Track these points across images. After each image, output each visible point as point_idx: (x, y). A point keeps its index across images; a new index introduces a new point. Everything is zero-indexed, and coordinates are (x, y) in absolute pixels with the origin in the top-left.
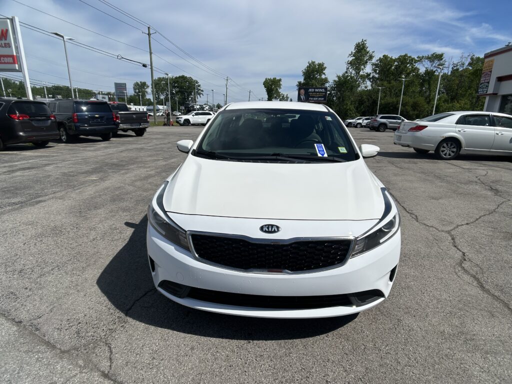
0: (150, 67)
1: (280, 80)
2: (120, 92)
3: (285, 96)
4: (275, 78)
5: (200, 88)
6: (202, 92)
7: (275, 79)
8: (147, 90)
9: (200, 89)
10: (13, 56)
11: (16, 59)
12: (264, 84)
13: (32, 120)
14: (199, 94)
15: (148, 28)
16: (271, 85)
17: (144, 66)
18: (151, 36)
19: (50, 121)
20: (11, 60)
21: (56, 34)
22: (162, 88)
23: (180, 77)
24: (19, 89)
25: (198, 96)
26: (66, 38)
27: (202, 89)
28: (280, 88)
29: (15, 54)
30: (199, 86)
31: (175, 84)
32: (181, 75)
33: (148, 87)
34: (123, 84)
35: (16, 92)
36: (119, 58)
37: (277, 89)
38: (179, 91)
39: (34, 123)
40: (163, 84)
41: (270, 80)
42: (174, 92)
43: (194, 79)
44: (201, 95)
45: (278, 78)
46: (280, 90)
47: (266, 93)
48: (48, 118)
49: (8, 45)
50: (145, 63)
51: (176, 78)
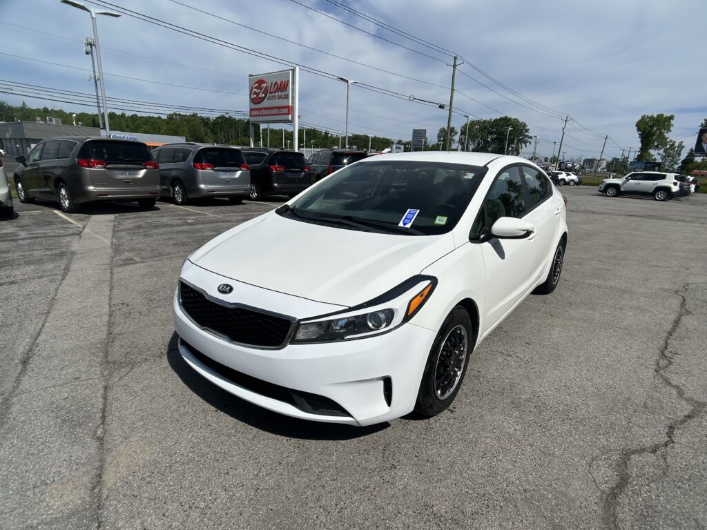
0: (448, 108)
1: (671, 118)
2: (418, 141)
3: (677, 144)
4: (663, 115)
5: (527, 134)
6: (529, 140)
7: (660, 116)
8: (454, 137)
9: (527, 136)
10: (288, 107)
11: (290, 110)
12: (637, 126)
13: (287, 172)
14: (525, 142)
15: (455, 58)
16: (652, 127)
17: (441, 107)
18: (457, 67)
19: (303, 173)
20: (286, 111)
21: (342, 79)
22: (474, 135)
23: (501, 119)
24: (323, 139)
25: (523, 145)
26: (350, 82)
27: (530, 135)
28: (669, 130)
29: (290, 104)
30: (527, 131)
31: (492, 128)
32: (503, 116)
33: (456, 133)
34: (423, 130)
35: (320, 143)
36: (411, 99)
37: (661, 133)
38: (497, 139)
39: (289, 175)
40: (477, 129)
41: (652, 118)
42: (489, 139)
43: (521, 120)
44: (528, 144)
45: (667, 114)
46: (667, 135)
47: (640, 140)
48: (303, 170)
49: (287, 97)
50: (442, 103)
51: (496, 121)
